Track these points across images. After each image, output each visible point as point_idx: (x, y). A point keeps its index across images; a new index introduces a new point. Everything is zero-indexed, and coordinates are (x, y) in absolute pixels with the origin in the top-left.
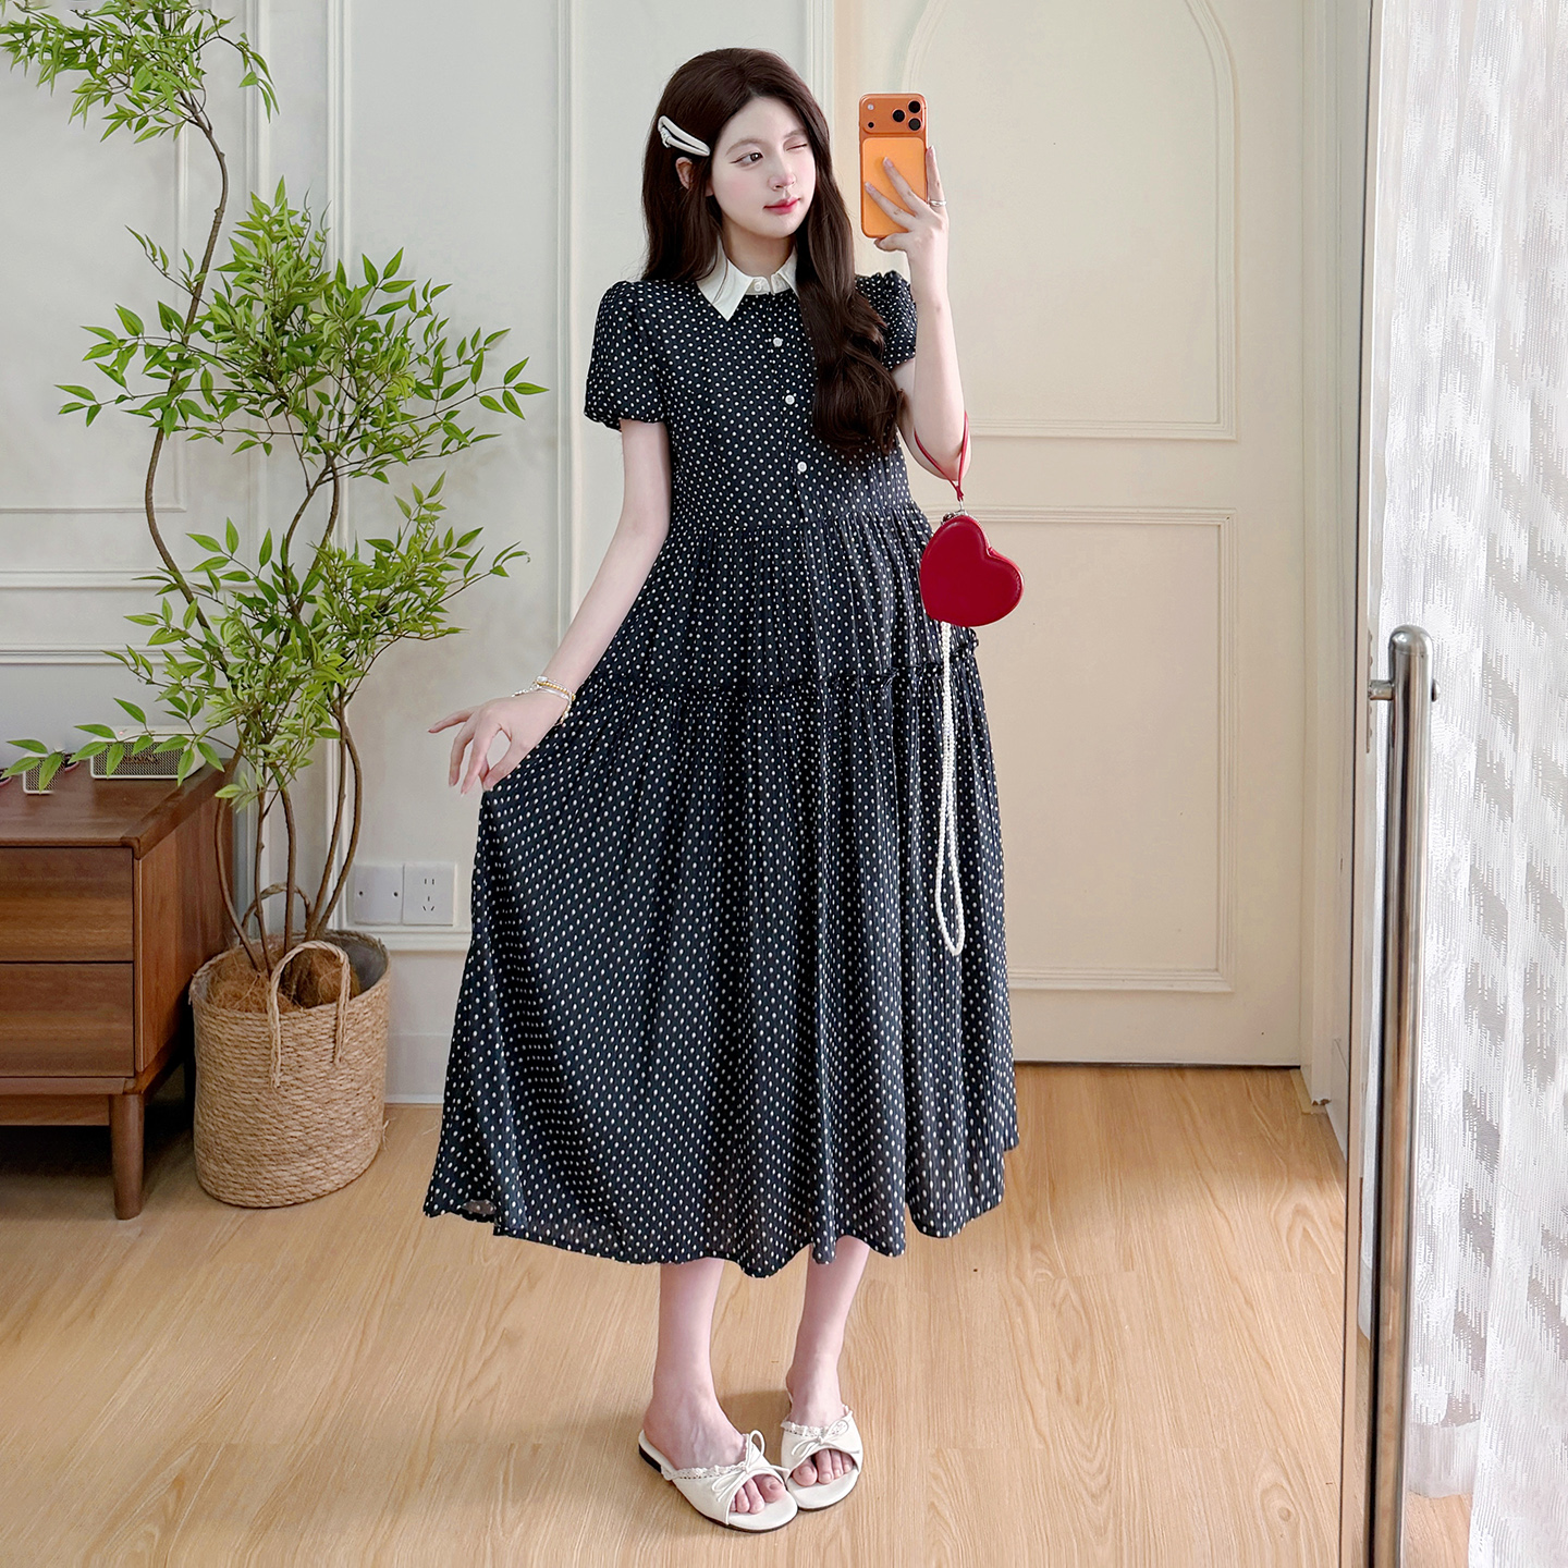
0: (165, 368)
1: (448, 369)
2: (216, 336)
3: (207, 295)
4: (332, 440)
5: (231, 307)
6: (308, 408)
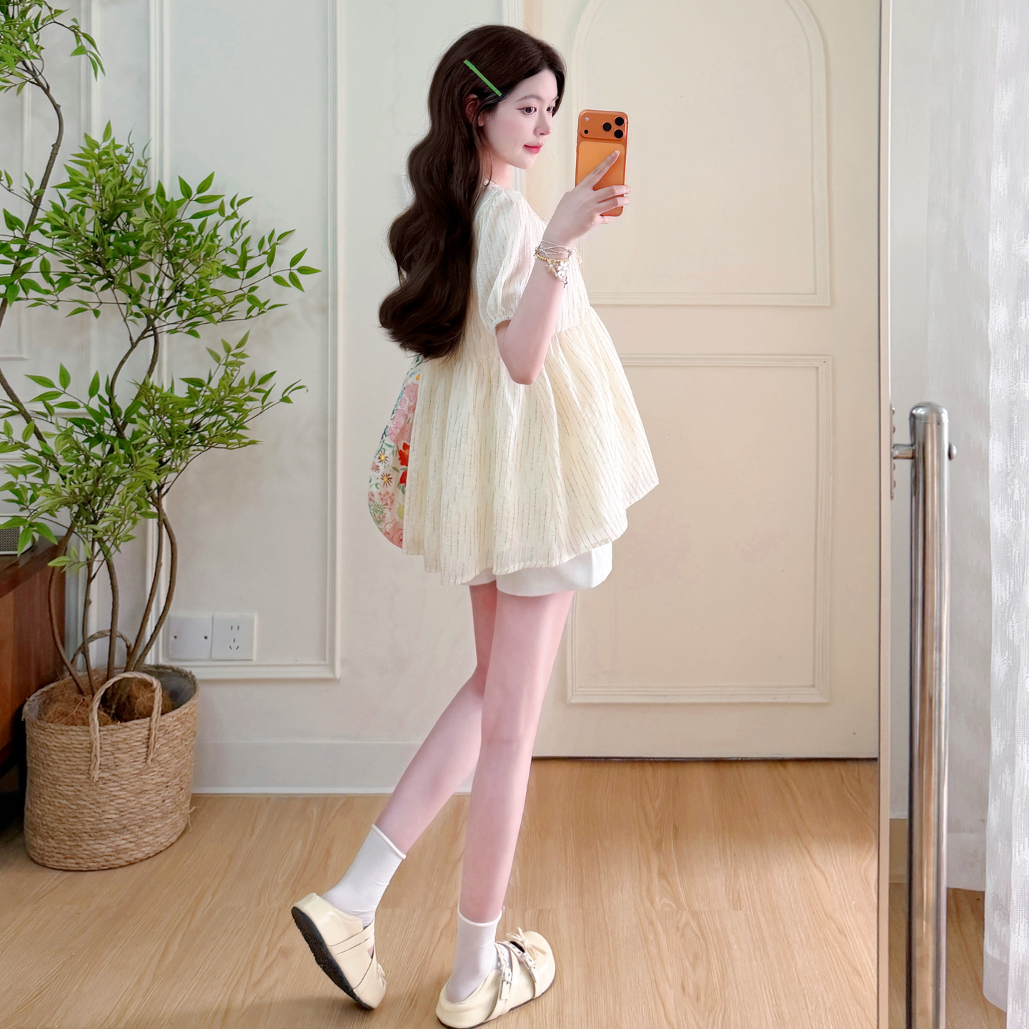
0: (9, 256)
1: (252, 257)
2: (52, 234)
3: (45, 205)
4: (153, 305)
5: (66, 213)
6: (131, 285)
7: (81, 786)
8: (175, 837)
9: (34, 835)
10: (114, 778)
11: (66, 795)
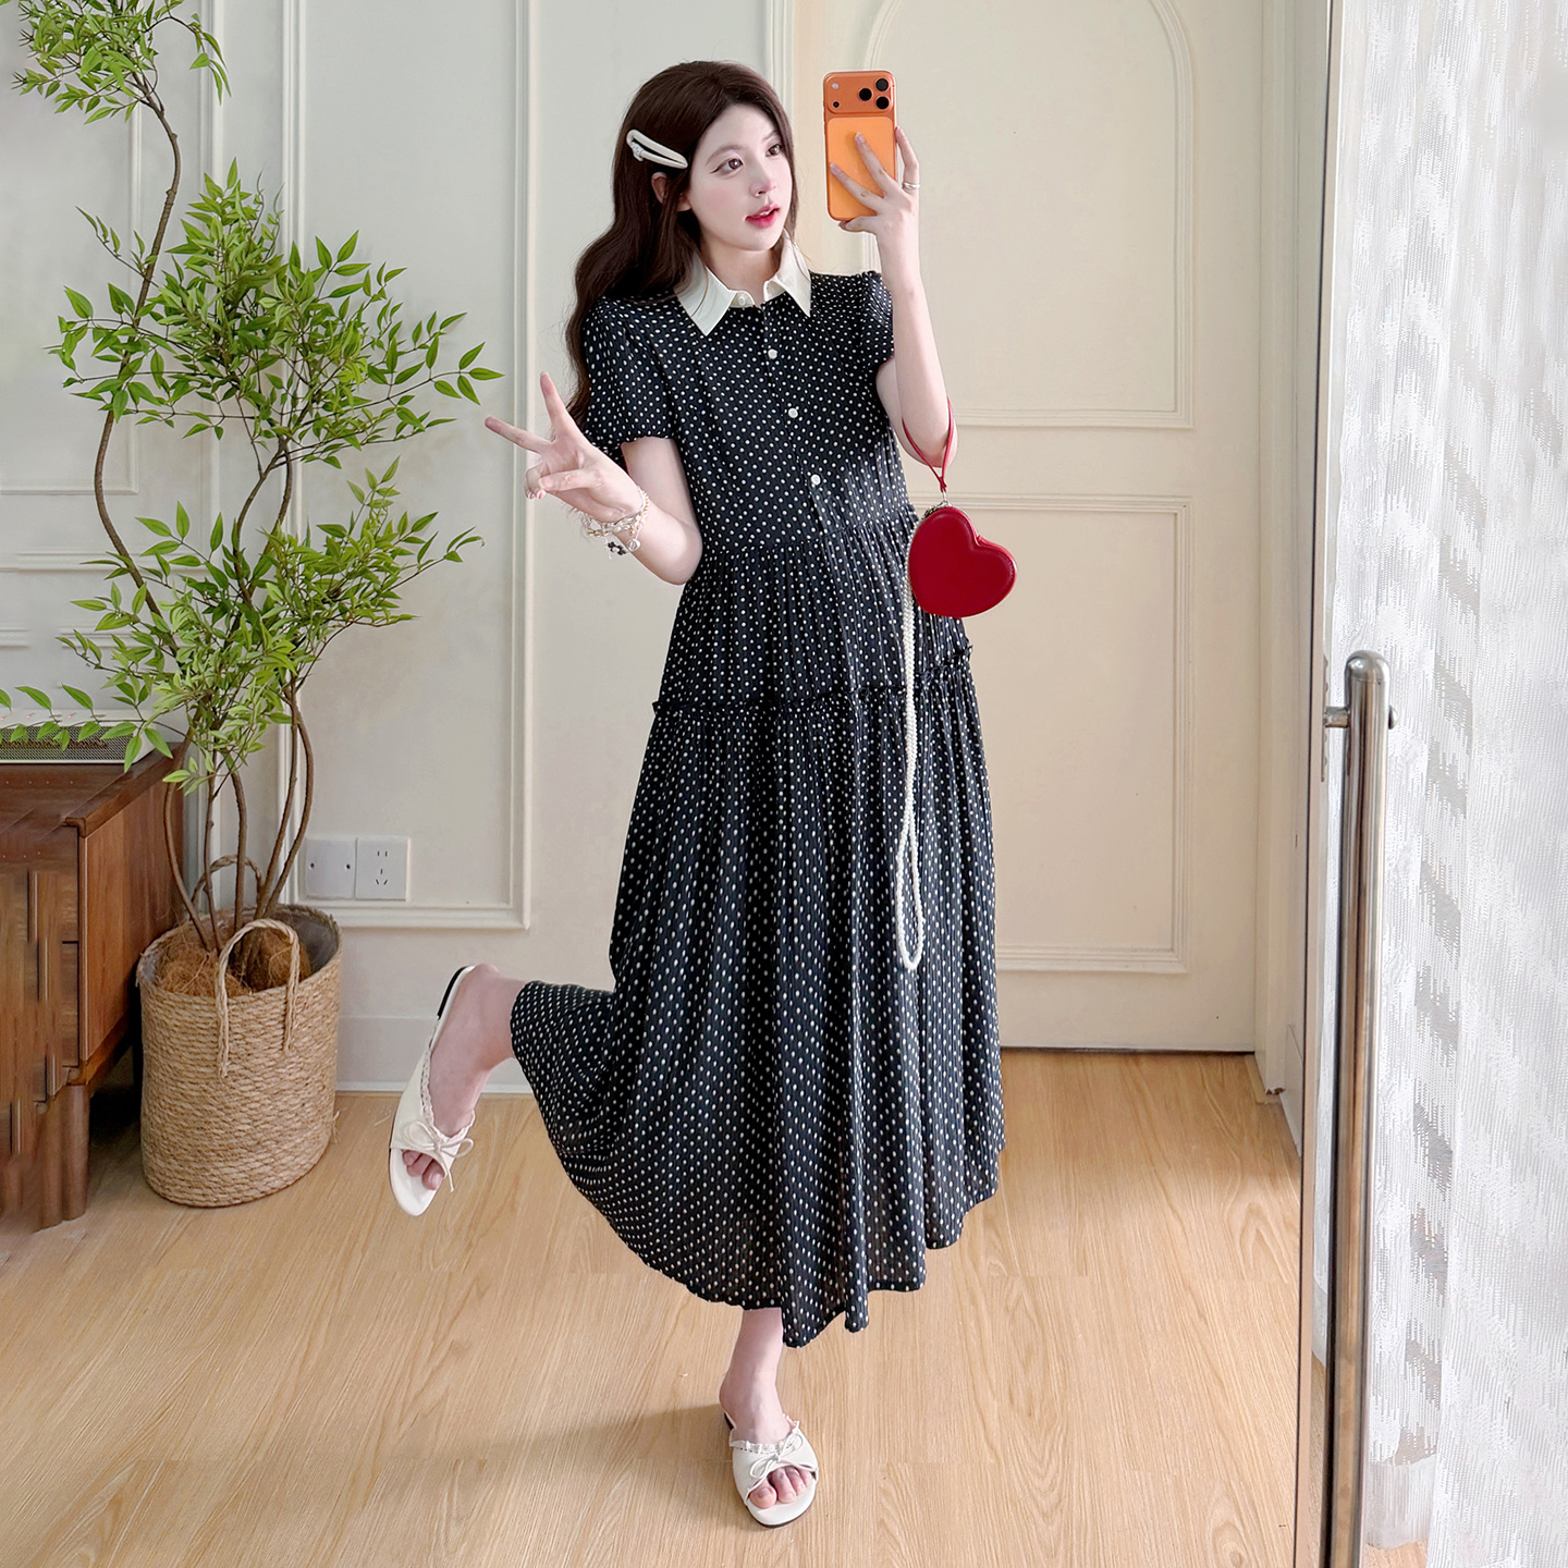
0: (116, 350)
1: (401, 353)
2: (166, 319)
3: (158, 277)
4: (285, 424)
5: (183, 289)
6: (260, 391)
7: (207, 1084)
8: (318, 1156)
9: (154, 1152)
10: (246, 1072)
11: (189, 1095)
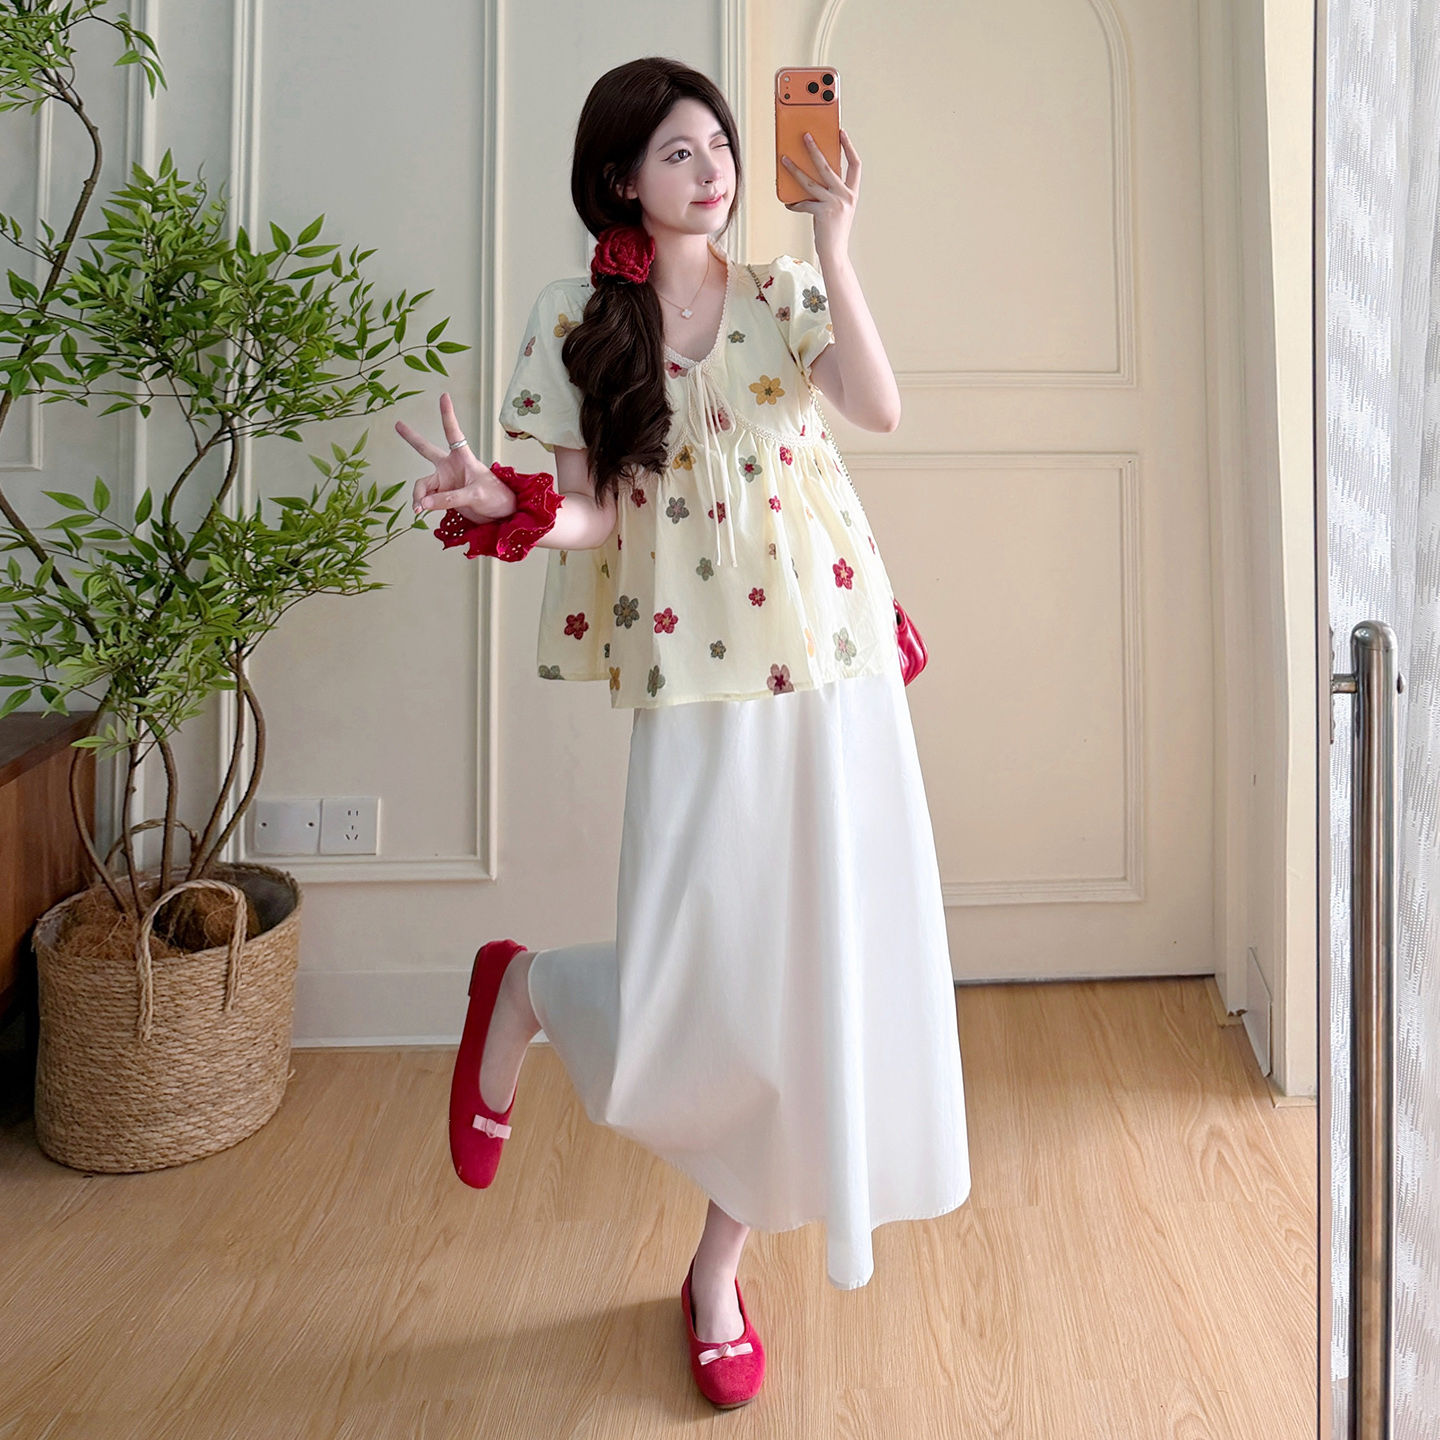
0: (16, 333)
1: (372, 330)
2: (81, 304)
3: (71, 263)
4: (230, 401)
5: (102, 274)
6: (199, 370)
7: (124, 1049)
8: (267, 1116)
9: (51, 1120)
10: (175, 1034)
11: (101, 1061)
